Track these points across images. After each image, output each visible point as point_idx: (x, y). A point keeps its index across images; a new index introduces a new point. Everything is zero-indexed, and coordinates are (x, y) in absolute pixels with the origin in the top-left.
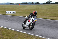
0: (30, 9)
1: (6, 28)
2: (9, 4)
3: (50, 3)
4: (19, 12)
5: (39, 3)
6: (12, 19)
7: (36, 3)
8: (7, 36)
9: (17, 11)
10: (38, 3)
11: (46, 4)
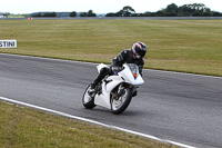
3: (128, 15)
5: (94, 15)
6: (4, 64)
7: (83, 15)
10: (91, 14)
11: (118, 19)
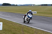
0: (50, 10)
1: (27, 26)
2: (32, 5)
4: (40, 12)
8: (28, 32)
9: (38, 12)
